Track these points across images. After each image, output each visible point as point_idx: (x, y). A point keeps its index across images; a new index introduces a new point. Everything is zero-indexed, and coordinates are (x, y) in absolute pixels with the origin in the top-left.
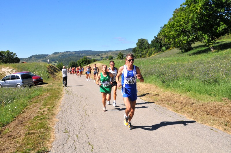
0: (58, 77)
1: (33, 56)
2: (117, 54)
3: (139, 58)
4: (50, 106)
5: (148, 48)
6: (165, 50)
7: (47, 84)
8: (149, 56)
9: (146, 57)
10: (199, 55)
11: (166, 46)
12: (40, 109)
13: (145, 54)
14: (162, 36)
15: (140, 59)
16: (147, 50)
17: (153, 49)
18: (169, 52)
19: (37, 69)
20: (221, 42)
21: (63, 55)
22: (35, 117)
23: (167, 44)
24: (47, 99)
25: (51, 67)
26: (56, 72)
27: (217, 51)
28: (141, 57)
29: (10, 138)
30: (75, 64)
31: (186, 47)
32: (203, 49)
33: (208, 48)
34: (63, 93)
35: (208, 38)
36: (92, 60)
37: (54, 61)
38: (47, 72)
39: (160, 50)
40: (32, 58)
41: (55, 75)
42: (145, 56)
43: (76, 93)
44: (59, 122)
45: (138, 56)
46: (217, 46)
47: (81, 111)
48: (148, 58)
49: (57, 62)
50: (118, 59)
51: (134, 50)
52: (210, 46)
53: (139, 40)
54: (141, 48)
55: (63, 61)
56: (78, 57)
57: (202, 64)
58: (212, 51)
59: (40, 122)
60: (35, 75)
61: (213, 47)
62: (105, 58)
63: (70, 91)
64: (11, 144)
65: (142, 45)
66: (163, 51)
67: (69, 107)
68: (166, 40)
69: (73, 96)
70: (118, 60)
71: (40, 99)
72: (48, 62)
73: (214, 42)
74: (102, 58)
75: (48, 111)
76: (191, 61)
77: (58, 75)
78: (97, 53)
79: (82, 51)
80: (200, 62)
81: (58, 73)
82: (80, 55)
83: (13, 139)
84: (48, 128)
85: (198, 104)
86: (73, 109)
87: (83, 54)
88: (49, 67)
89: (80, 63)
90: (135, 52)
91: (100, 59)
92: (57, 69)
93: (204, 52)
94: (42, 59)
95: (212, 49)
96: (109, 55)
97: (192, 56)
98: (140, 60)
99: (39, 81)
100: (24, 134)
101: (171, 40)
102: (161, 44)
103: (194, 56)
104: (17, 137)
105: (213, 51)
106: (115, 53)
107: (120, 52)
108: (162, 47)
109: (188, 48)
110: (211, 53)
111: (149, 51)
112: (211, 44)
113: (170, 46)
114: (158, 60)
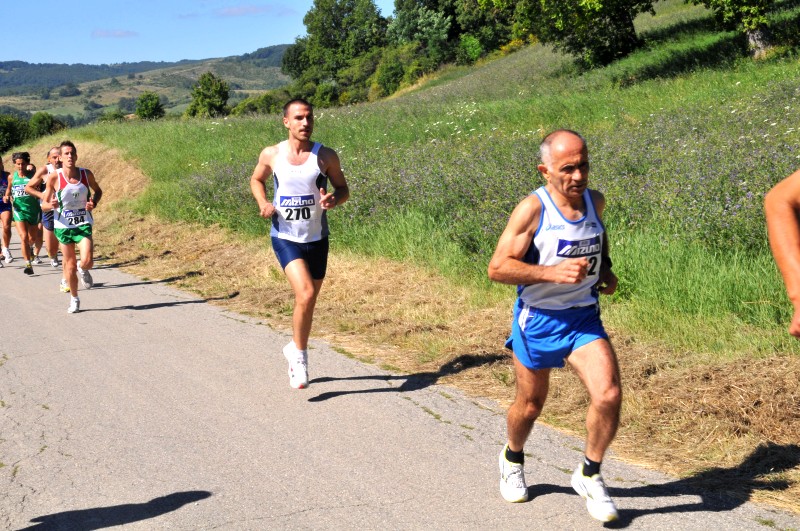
2: (188, 85)
3: (326, 107)
5: (380, 43)
6: (481, 55)
8: (386, 94)
9: (363, 98)
10: (679, 81)
11: (486, 31)
13: (362, 81)
15: (332, 113)
16: (372, 58)
17: (406, 47)
18: (499, 64)
23: (491, 16)
27: (786, 55)
28: (334, 97)
31: (602, 32)
32: (706, 40)
33: (731, 34)
36: (33, 124)
39: (448, 51)
42: (361, 91)
45: (318, 95)
46: (784, 23)
48: (375, 104)
50: (194, 113)
51: (293, 58)
52: (745, 25)
54: (337, 46)
57: (700, 131)
58: (757, 53)
61: (762, 27)
62: (113, 110)
65: (338, 24)
66: (470, 62)
70: (197, 120)
73: (768, 2)
74: (96, 106)
76: (634, 121)
78: (65, 79)
90: (300, 71)
93: (711, 58)
95: (760, 44)
96: (143, 90)
97: (636, 88)
98: (325, 114)
102: (453, 21)
103: (648, 87)
105: (762, 51)
106: (178, 76)
107: (204, 72)
108: (463, 36)
109: (617, 40)
110: (750, 64)
111: (381, 63)
112: (748, 12)
113: (510, 32)
114: (441, 114)
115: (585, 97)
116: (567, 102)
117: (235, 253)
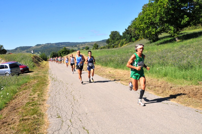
0: (42, 66)
1: (18, 48)
2: (92, 45)
4: (39, 93)
5: (120, 39)
7: (33, 73)
8: (121, 46)
9: (118, 47)
10: (166, 45)
11: (136, 37)
12: (30, 95)
13: (118, 44)
14: (134, 28)
17: (124, 40)
18: (138, 42)
19: (23, 59)
20: (184, 33)
21: (44, 47)
22: (26, 104)
23: (137, 35)
24: (35, 85)
25: (35, 57)
26: (40, 61)
27: (181, 41)
28: (113, 47)
29: (5, 124)
30: (55, 54)
31: (154, 38)
32: (169, 39)
33: (172, 38)
34: (49, 80)
35: (174, 29)
36: (71, 51)
37: (37, 52)
38: (32, 61)
39: (130, 40)
40: (17, 49)
41: (39, 64)
43: (61, 79)
44: (50, 108)
45: (111, 46)
46: (181, 37)
47: (69, 97)
48: (120, 48)
49: (40, 53)
50: (93, 49)
51: (108, 41)
52: (175, 37)
53: (112, 32)
54: (114, 39)
55: (45, 52)
56: (58, 48)
57: (170, 52)
59: (32, 108)
60: (22, 64)
61: (178, 37)
62: (82, 49)
63: (55, 78)
64: (7, 130)
65: (114, 36)
66: (133, 42)
67: (57, 93)
68: (137, 32)
69: (59, 82)
71: (29, 86)
72: (32, 53)
73: (179, 33)
74: (79, 48)
75: (38, 97)
76: (160, 50)
77: (42, 64)
78: (75, 44)
79: (62, 43)
80: (168, 51)
81: (41, 63)
82: (60, 46)
83: (7, 125)
84: (41, 114)
85: (176, 88)
86: (61, 95)
87: (63, 45)
88: (33, 57)
89: (61, 54)
90: (109, 43)
91: (78, 49)
92: (40, 59)
93: (170, 41)
94: (26, 50)
95: (177, 39)
96: (86, 46)
97: (159, 45)
99: (26, 70)
100: (19, 121)
101: (141, 31)
102: (131, 36)
103: (161, 45)
104: (11, 123)
105: (178, 40)
106: (91, 44)
107: (95, 43)
108: (132, 38)
109: (156, 39)
110: (176, 42)
111: (120, 42)
112: (176, 35)
113: (139, 37)
114: (131, 49)
115: (152, 47)
116: (149, 47)
117: (103, 69)
